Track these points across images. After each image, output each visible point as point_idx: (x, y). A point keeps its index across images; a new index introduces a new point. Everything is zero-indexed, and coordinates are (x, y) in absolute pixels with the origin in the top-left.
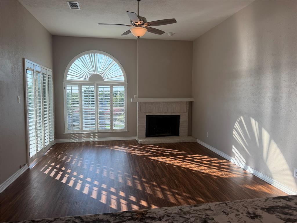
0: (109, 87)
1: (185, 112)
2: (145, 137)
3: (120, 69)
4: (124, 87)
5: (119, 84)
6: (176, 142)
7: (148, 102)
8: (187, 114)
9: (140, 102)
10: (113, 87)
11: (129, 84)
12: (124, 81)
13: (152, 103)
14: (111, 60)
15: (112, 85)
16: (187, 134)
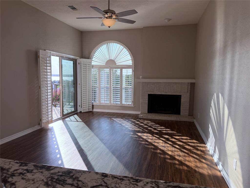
0: (120, 69)
1: (186, 92)
2: (147, 113)
3: (129, 54)
4: (131, 69)
5: (127, 67)
6: (173, 120)
7: (150, 82)
8: (188, 94)
9: (143, 82)
10: (123, 69)
11: (136, 67)
12: (132, 64)
13: (154, 83)
14: (122, 47)
15: (122, 68)
16: (188, 114)
